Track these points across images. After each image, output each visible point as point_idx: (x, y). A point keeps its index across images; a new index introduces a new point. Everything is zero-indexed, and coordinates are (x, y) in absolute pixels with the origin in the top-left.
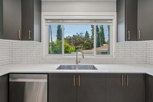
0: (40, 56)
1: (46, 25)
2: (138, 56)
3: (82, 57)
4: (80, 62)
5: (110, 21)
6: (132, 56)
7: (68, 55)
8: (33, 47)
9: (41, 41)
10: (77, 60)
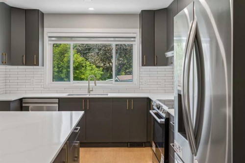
0: (42, 84)
1: (49, 44)
2: (166, 83)
3: (94, 84)
4: (92, 90)
5: (133, 39)
6: (159, 83)
7: (78, 83)
8: (32, 73)
9: (43, 66)
10: (89, 88)
